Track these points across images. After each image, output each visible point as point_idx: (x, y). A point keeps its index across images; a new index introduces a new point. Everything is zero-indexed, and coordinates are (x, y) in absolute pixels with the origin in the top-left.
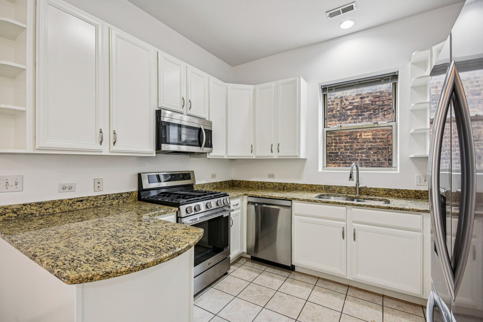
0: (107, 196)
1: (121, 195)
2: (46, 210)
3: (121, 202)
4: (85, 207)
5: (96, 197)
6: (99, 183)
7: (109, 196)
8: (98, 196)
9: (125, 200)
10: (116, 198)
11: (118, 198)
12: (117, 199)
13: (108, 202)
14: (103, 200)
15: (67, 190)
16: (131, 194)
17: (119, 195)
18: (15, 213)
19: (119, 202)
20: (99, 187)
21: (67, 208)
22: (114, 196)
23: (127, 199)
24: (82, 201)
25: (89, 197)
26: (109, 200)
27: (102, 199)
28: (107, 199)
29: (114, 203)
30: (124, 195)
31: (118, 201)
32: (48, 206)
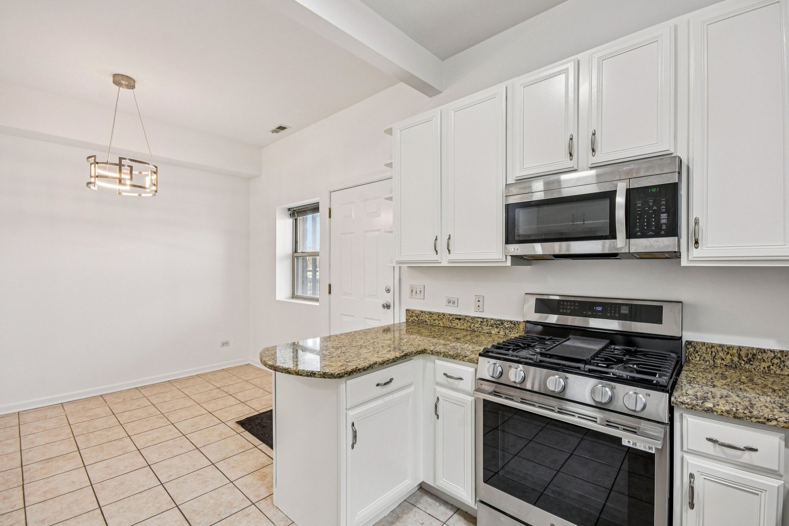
0: (485, 320)
1: (501, 323)
2: (434, 320)
3: (502, 333)
4: (463, 327)
5: (473, 318)
6: (479, 301)
7: (487, 321)
8: (475, 317)
9: (507, 332)
10: (495, 326)
11: (498, 326)
12: (497, 327)
13: (486, 329)
14: (480, 324)
15: (451, 304)
16: (517, 325)
17: (498, 322)
18: (417, 317)
19: (499, 333)
20: (479, 306)
21: (448, 324)
22: (492, 322)
23: (510, 331)
24: (459, 319)
25: (466, 317)
26: (487, 326)
27: (479, 323)
28: (484, 323)
29: (493, 332)
30: (505, 324)
31: (498, 330)
32: (435, 317)
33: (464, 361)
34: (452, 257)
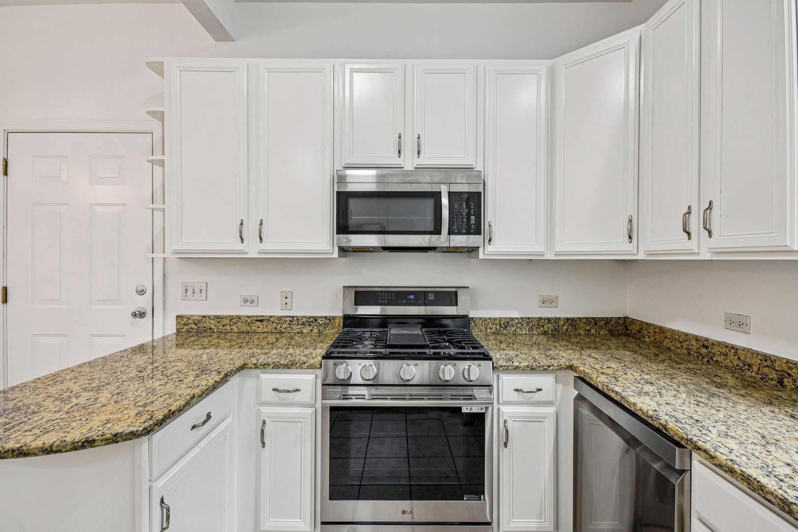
0: (295, 319)
1: (315, 320)
2: (224, 326)
3: (315, 331)
4: (266, 330)
5: (280, 318)
6: (286, 298)
7: (298, 319)
8: (282, 317)
9: (321, 328)
10: (307, 324)
11: (311, 323)
12: (310, 325)
13: (296, 328)
14: (289, 324)
15: (249, 303)
16: (332, 320)
17: (311, 320)
18: (196, 325)
19: (312, 331)
20: (286, 304)
21: (245, 328)
22: (304, 320)
23: (325, 328)
24: (261, 321)
25: (271, 317)
26: (298, 325)
27: (288, 322)
28: (294, 322)
29: (305, 331)
30: (319, 321)
31: (311, 328)
32: (226, 321)
33: (302, 368)
34: (264, 246)
